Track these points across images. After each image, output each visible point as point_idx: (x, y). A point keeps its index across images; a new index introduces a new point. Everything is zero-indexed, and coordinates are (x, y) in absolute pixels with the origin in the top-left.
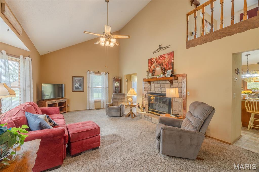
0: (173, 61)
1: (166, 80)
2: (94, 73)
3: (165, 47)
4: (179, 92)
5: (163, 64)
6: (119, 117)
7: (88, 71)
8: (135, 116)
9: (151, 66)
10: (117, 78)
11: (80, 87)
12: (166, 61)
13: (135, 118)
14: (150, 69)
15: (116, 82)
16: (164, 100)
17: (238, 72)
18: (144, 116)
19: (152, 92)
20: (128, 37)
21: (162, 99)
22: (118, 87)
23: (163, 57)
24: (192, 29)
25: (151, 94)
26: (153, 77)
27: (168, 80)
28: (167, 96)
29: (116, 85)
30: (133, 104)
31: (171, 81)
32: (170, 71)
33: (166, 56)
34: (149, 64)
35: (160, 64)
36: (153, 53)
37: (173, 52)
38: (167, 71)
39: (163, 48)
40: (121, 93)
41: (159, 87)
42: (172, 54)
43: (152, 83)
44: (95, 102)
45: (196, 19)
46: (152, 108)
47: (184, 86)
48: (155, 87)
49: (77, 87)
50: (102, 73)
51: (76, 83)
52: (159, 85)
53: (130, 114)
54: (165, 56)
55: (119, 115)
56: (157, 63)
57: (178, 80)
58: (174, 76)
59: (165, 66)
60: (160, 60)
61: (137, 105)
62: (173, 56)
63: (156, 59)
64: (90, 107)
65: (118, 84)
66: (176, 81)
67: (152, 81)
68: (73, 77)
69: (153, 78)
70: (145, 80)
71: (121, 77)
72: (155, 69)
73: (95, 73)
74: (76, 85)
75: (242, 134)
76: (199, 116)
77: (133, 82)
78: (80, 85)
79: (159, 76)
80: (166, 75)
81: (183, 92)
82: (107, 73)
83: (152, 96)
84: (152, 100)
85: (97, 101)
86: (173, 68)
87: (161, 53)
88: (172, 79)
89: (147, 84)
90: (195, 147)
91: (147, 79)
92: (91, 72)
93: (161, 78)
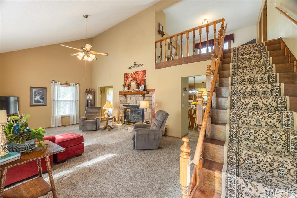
0: (145, 78)
1: (140, 94)
2: (60, 83)
3: (139, 65)
4: (149, 104)
5: (137, 80)
6: (95, 131)
7: (53, 81)
8: (111, 128)
9: (127, 81)
10: (89, 90)
11: (41, 101)
12: (140, 77)
13: (112, 130)
14: (126, 83)
15: (89, 95)
16: (138, 112)
17: (185, 89)
18: (120, 128)
19: (128, 104)
20: (107, 55)
21: (137, 111)
22: (91, 100)
23: (138, 74)
24: (159, 54)
25: (127, 107)
26: (128, 90)
27: (142, 94)
28: (140, 107)
29: (88, 97)
30: (109, 117)
31: (144, 95)
32: (143, 86)
33: (140, 73)
34: (125, 78)
35: (135, 79)
36: (129, 68)
37: (146, 70)
38: (141, 86)
39: (137, 66)
40: (94, 106)
41: (135, 100)
42: (144, 72)
43: (128, 96)
44: (63, 117)
45: (161, 47)
46: (128, 119)
47: (153, 99)
48: (130, 100)
49: (38, 100)
50: (71, 84)
51: (36, 96)
52: (134, 98)
53: (106, 127)
54: (138, 73)
55: (94, 128)
56: (132, 78)
57: (149, 94)
58: (146, 90)
59: (139, 82)
60: (134, 76)
61: (113, 118)
62: (146, 74)
63: (131, 75)
64: (55, 124)
65: (91, 97)
66: (148, 95)
67: (128, 95)
68: (31, 87)
69: (129, 92)
70: (120, 93)
71: (94, 89)
72: (130, 83)
73: (62, 84)
74: (35, 97)
75: (189, 132)
76: (160, 120)
77: (107, 95)
78: (42, 98)
79: (134, 90)
80: (140, 89)
81: (152, 104)
82: (78, 85)
83: (127, 109)
84: (128, 113)
85: (65, 117)
86: (145, 84)
87: (136, 69)
88: (144, 93)
89: (123, 97)
90: (157, 140)
91: (123, 92)
92: (57, 83)
93: (135, 92)
